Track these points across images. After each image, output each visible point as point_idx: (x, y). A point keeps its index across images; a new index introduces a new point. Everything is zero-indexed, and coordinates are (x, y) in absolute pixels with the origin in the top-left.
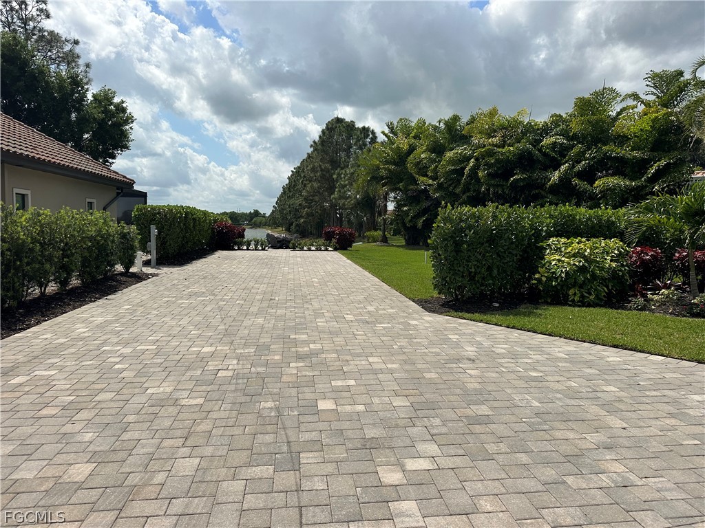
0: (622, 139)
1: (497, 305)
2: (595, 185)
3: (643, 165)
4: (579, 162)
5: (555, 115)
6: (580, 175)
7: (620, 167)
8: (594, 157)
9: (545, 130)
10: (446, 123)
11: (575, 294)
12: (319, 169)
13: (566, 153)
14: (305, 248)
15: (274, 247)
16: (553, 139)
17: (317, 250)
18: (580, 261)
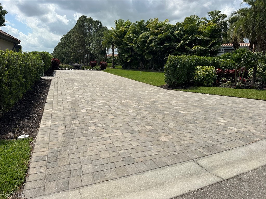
0: (201, 33)
1: (184, 87)
2: (193, 48)
3: (207, 42)
4: (187, 40)
5: (178, 23)
6: (187, 45)
7: (200, 42)
8: (192, 39)
9: (175, 28)
10: (139, 23)
11: (205, 83)
12: (78, 37)
13: (182, 37)
14: (88, 69)
15: (74, 69)
16: (178, 31)
17: (93, 70)
18: (207, 73)
